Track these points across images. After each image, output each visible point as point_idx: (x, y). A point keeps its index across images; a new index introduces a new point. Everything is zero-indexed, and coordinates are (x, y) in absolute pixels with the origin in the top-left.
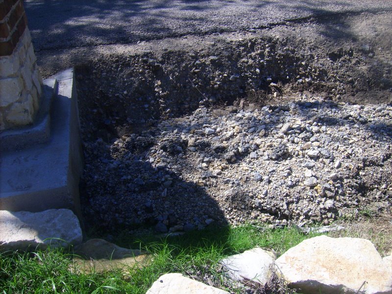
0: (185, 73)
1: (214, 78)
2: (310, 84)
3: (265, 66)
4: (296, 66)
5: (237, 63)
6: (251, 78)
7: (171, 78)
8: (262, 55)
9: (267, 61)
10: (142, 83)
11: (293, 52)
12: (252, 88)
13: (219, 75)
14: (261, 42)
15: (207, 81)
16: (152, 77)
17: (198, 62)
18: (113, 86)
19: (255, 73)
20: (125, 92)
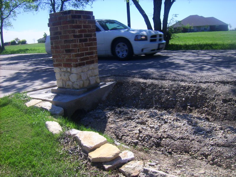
0: (154, 93)
1: (163, 97)
2: (207, 111)
3: (190, 98)
4: (205, 102)
5: (176, 94)
6: (179, 101)
7: (147, 94)
8: (190, 93)
9: (192, 96)
10: (136, 93)
11: (206, 95)
12: (178, 106)
13: (166, 97)
14: (193, 88)
15: (160, 98)
16: (140, 92)
17: (160, 90)
18: (126, 91)
19: (182, 100)
20: (129, 95)
